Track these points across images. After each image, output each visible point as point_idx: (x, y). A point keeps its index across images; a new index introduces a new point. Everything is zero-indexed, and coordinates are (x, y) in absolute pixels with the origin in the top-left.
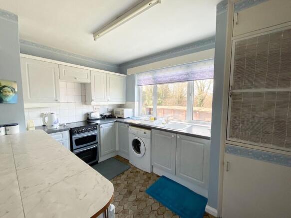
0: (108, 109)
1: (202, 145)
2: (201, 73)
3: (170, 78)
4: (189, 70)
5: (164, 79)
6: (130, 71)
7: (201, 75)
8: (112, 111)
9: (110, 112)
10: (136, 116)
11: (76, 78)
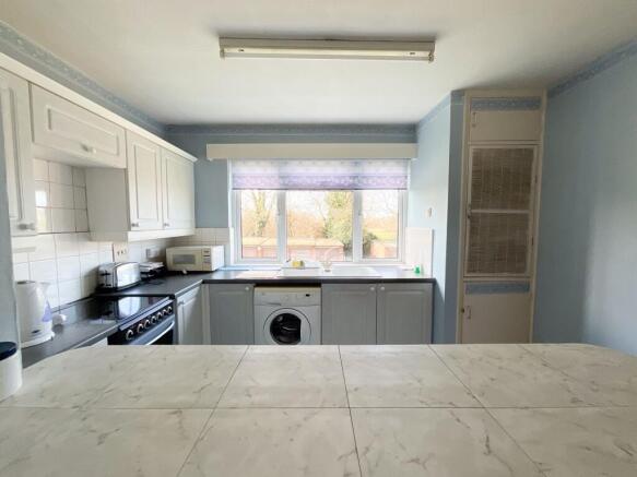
0: (148, 251)
1: (420, 293)
2: (379, 177)
3: (320, 180)
4: (357, 170)
5: (309, 181)
6: (215, 151)
7: (379, 181)
8: (161, 257)
9: (156, 260)
10: (232, 263)
11: (86, 148)
